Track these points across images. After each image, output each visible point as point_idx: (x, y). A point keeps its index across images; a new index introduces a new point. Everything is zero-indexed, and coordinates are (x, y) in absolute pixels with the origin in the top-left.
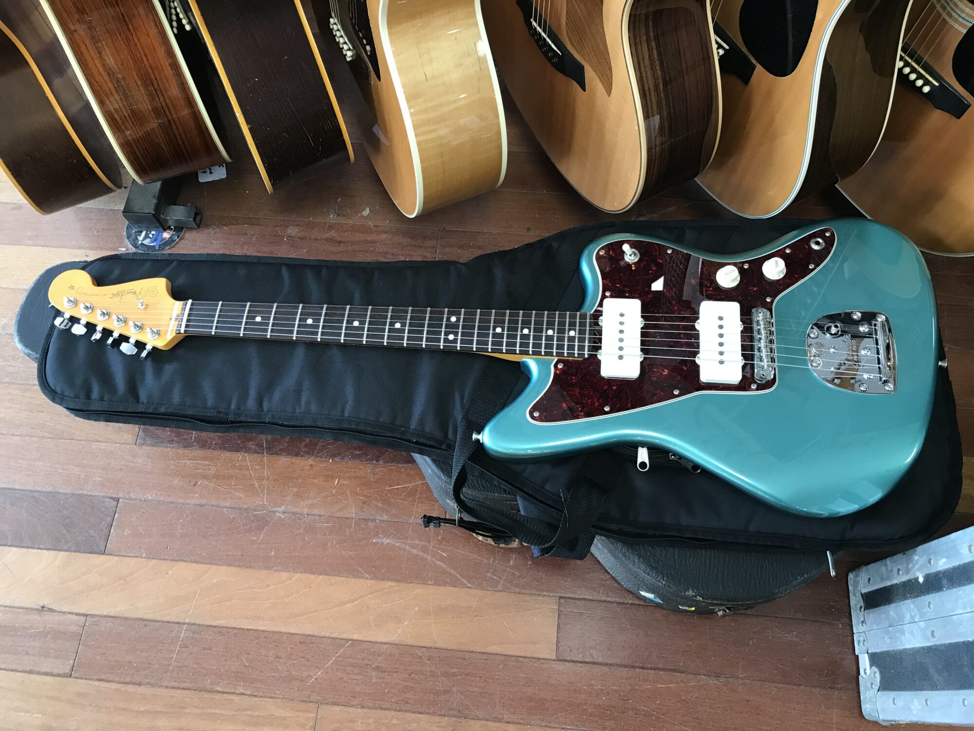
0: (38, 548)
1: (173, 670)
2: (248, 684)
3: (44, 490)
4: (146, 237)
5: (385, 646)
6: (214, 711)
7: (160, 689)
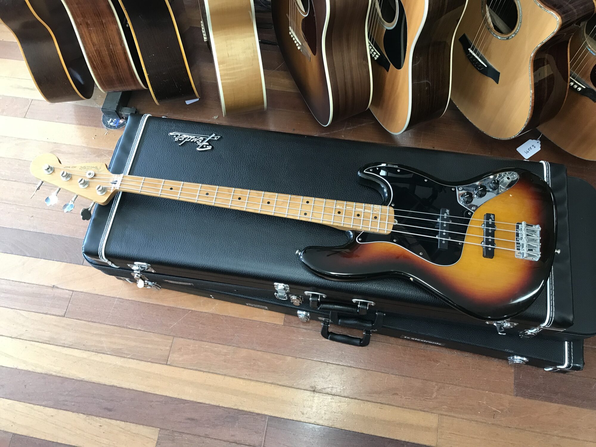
0: (53, 260)
1: (110, 317)
2: (143, 326)
3: (57, 234)
4: (112, 121)
5: (206, 314)
6: (127, 336)
7: (103, 325)
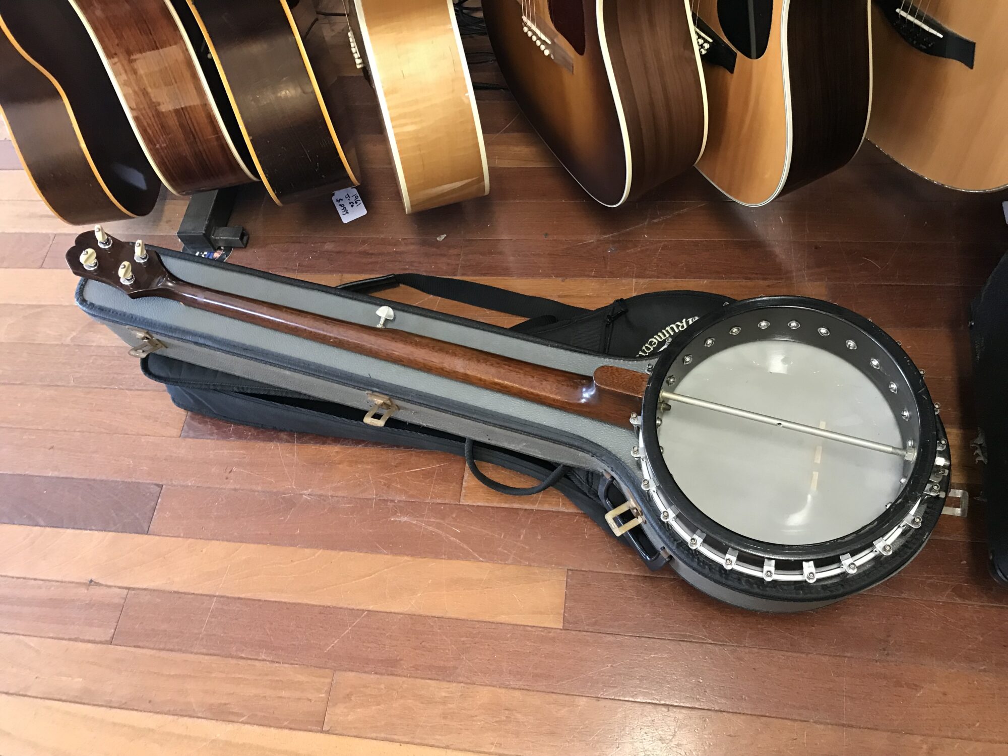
1: (202, 639)
2: (270, 651)
6: (237, 676)
7: (190, 655)
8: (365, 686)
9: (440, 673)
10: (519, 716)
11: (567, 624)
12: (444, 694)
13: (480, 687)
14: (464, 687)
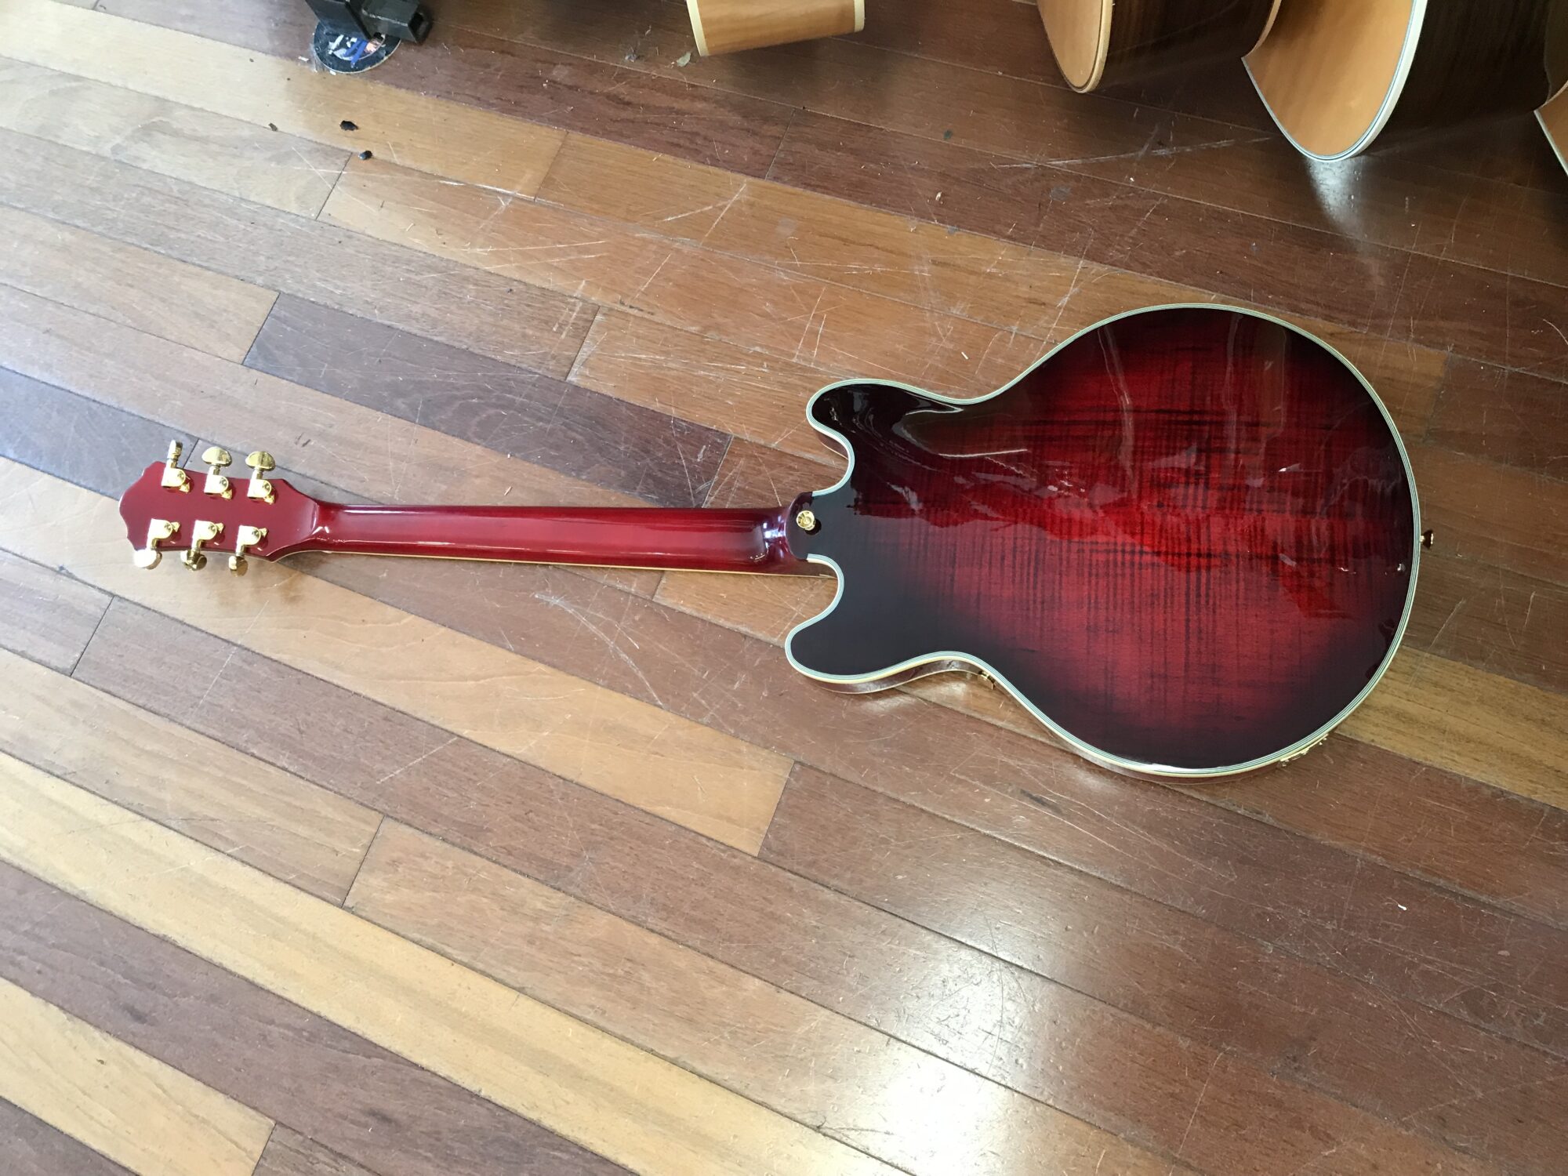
0: (78, 484)
1: (203, 707)
2: (295, 757)
3: (106, 401)
5: (505, 760)
6: (240, 780)
7: (179, 727)
8: (423, 855)
9: (543, 869)
10: (646, 977)
11: (766, 852)
12: (539, 905)
13: (599, 911)
14: (574, 903)
